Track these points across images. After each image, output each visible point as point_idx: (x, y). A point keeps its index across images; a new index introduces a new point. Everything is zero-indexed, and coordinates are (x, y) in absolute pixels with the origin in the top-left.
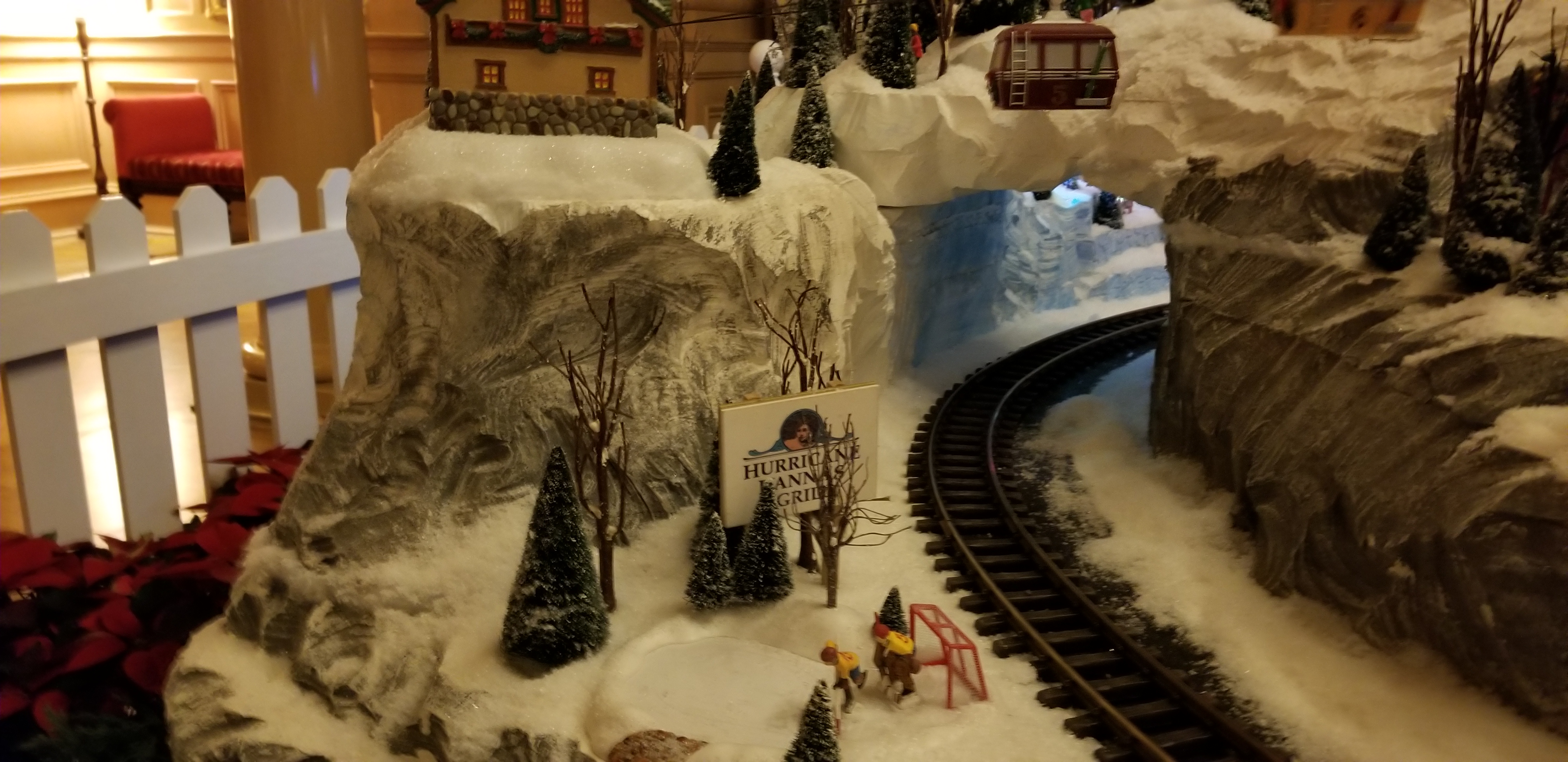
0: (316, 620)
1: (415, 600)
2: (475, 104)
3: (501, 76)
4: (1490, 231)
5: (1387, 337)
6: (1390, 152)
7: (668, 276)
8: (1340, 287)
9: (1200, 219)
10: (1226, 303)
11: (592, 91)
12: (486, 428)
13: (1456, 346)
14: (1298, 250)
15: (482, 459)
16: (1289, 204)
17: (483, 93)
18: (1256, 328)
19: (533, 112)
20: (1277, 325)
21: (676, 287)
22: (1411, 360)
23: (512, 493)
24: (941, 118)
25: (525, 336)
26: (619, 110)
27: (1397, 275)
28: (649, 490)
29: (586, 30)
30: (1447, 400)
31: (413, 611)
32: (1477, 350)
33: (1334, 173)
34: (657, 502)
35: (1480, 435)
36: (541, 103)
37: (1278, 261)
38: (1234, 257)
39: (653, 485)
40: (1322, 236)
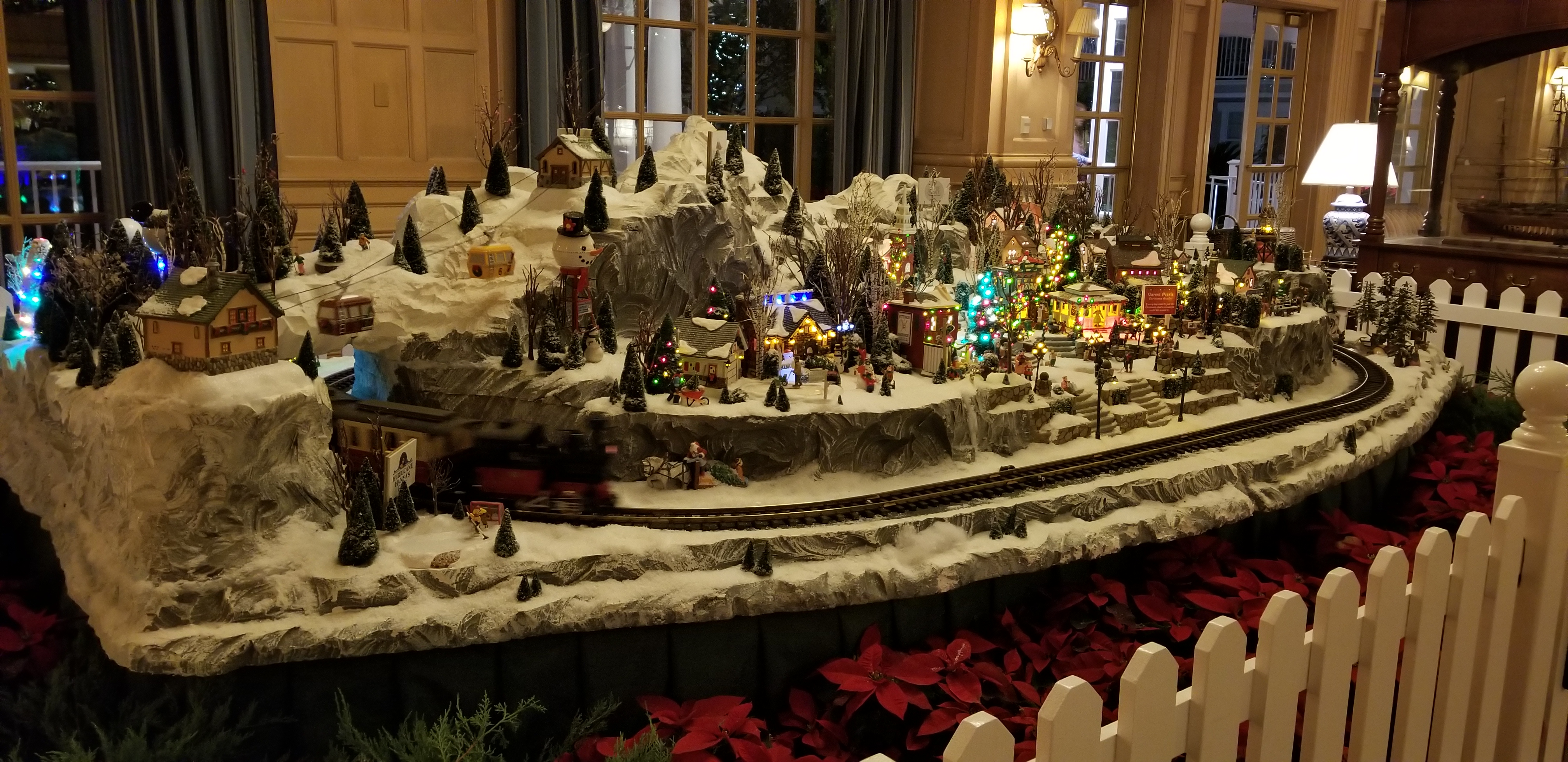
0: (227, 595)
1: (282, 567)
2: (222, 361)
3: (229, 348)
4: (554, 352)
5: (534, 390)
6: (497, 326)
7: (299, 420)
8: (500, 376)
9: (426, 358)
10: (451, 389)
11: (258, 348)
12: (264, 498)
13: (564, 388)
14: (477, 365)
15: (264, 511)
16: (466, 348)
17: (223, 356)
18: (471, 396)
19: (241, 360)
20: (481, 394)
21: (301, 423)
22: (549, 394)
23: (284, 520)
24: (287, 327)
25: (259, 456)
26: (267, 354)
27: (519, 369)
28: (329, 505)
29: (257, 323)
30: (568, 403)
31: (282, 572)
32: (573, 387)
33: (480, 335)
34: (333, 509)
35: (582, 411)
36: (242, 356)
37: (468, 370)
38: (446, 371)
39: (330, 502)
40: (483, 359)
